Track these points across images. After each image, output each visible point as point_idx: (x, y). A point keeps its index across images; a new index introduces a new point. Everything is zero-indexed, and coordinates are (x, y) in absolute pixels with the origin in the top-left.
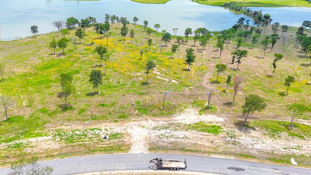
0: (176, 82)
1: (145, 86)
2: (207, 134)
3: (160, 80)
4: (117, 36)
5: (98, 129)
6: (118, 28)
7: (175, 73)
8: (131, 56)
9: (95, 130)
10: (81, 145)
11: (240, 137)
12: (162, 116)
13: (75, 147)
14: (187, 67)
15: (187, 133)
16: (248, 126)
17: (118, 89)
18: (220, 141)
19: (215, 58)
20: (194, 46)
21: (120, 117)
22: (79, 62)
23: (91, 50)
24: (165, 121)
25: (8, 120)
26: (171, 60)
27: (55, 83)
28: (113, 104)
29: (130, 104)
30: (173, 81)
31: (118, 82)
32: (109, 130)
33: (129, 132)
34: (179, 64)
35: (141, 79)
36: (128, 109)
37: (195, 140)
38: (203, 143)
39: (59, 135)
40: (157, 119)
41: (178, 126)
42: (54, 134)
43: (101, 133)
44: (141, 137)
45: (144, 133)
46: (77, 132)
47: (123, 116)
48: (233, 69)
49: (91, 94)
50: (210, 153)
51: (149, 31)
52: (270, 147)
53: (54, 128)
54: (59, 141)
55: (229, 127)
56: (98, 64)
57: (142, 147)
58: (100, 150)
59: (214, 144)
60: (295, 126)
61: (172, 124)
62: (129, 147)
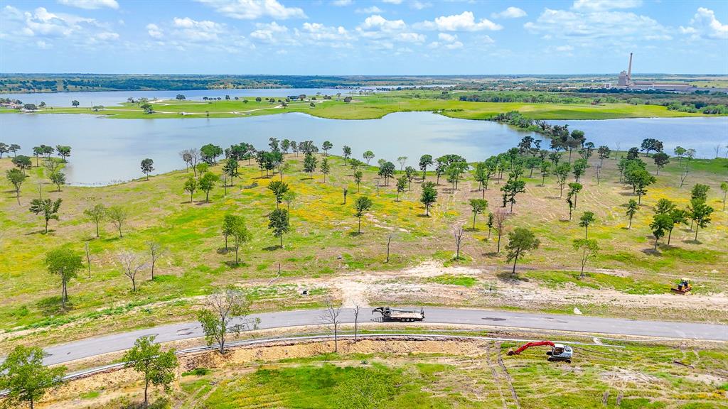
0: (407, 231)
1: (355, 237)
2: (454, 286)
3: (381, 229)
4: (296, 173)
5: (292, 285)
6: (296, 160)
8: (326, 200)
9: (287, 287)
10: (270, 301)
11: (503, 289)
12: (387, 270)
13: (262, 305)
15: (423, 286)
16: (518, 278)
17: (313, 241)
18: (473, 294)
20: (438, 185)
21: (322, 272)
23: (255, 195)
24: (391, 275)
25: (154, 279)
26: (396, 203)
27: (207, 237)
28: (309, 258)
29: (335, 258)
31: (310, 233)
32: (308, 286)
33: (339, 288)
34: (411, 208)
35: (348, 228)
36: (332, 263)
37: (437, 293)
38: (448, 297)
40: (378, 273)
41: (412, 280)
43: (296, 289)
44: (357, 292)
45: (361, 288)
46: (262, 289)
47: (326, 272)
49: (270, 249)
50: (458, 306)
51: (355, 163)
52: (546, 298)
55: (488, 279)
57: (359, 301)
58: (299, 307)
59: (464, 297)
60: (588, 275)
61: (402, 278)
62: (340, 303)
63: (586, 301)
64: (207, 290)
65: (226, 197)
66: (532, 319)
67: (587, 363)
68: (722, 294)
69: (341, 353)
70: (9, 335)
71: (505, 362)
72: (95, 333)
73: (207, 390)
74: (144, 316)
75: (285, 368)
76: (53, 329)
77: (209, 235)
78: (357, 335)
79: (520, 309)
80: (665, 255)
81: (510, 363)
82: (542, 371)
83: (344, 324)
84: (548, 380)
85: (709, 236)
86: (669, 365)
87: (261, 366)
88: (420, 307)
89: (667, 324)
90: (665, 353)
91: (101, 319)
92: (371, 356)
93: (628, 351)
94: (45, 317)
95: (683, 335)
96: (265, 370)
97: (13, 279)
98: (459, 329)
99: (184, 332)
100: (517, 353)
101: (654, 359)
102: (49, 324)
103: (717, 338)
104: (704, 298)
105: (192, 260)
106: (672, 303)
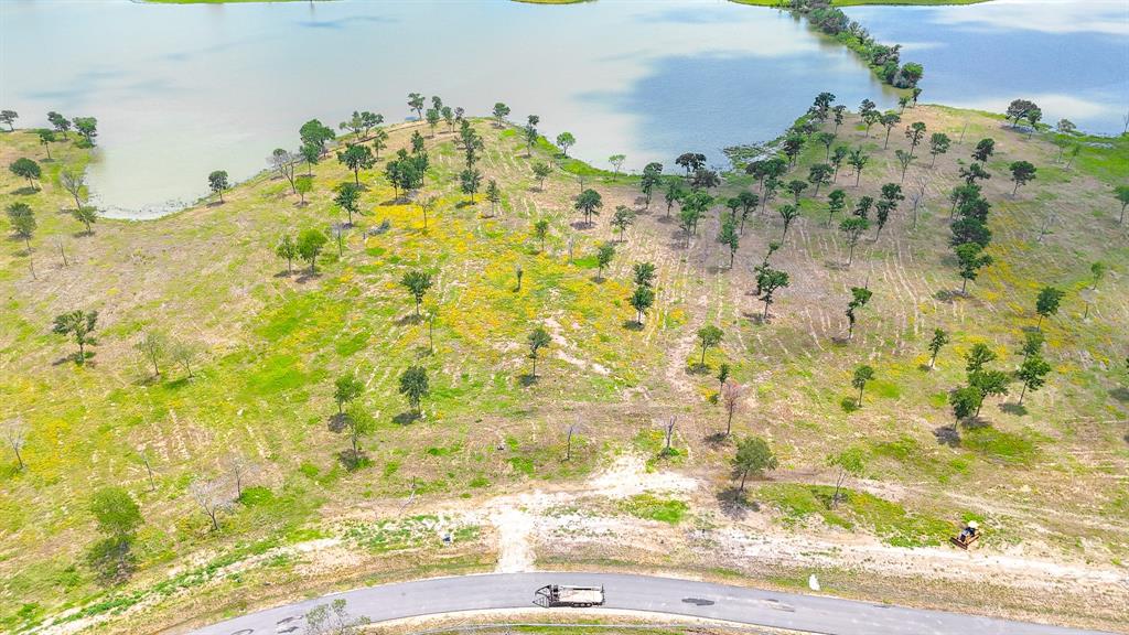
0: (604, 372)
1: (528, 389)
2: (655, 522)
3: (566, 365)
4: (449, 187)
5: (431, 517)
7: (604, 339)
8: (492, 275)
9: (424, 521)
10: (400, 555)
11: (721, 530)
12: (565, 480)
13: (389, 562)
15: (613, 523)
16: (744, 501)
17: (466, 397)
18: (679, 540)
20: (668, 219)
21: (475, 484)
22: (360, 303)
23: (385, 255)
24: (569, 492)
25: (242, 498)
26: (597, 288)
27: (314, 382)
28: (457, 447)
29: (495, 447)
30: (598, 368)
31: (464, 376)
32: (453, 519)
33: (495, 524)
34: (617, 305)
35: (518, 362)
36: (489, 460)
37: (629, 539)
38: (642, 546)
39: (355, 534)
40: (554, 487)
41: (599, 506)
42: (344, 533)
43: (437, 528)
44: (520, 536)
45: (527, 524)
46: (390, 527)
47: (480, 484)
48: (755, 316)
49: (404, 420)
50: (654, 567)
52: (776, 552)
53: (339, 517)
54: (357, 549)
55: (704, 505)
56: (410, 313)
57: (521, 557)
58: (439, 567)
59: (666, 548)
60: (845, 498)
61: (585, 499)
62: (495, 559)
63: (829, 559)
64: (315, 526)
65: (341, 259)
66: (750, 601)
68: (1019, 548)
72: (170, 624)
74: (232, 589)
76: (115, 619)
77: (317, 374)
79: (737, 574)
80: (968, 445)
83: (496, 611)
88: (602, 570)
89: (928, 614)
91: (176, 595)
94: (101, 589)
98: (650, 622)
102: (108, 608)
104: (993, 559)
105: (293, 447)
106: (945, 567)
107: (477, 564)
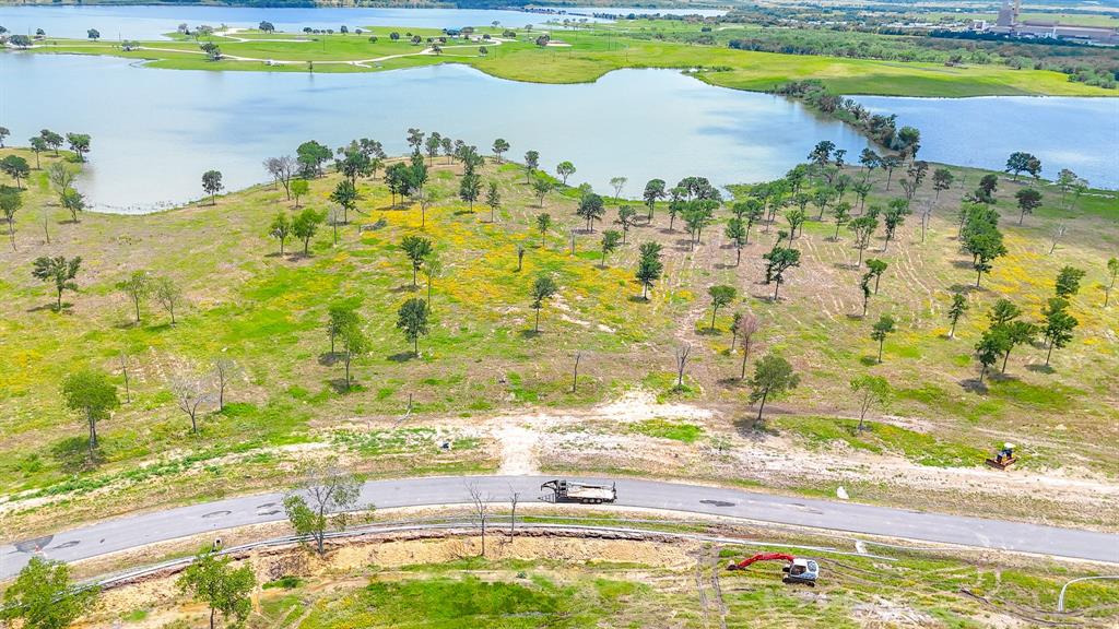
0: (610, 330)
1: (530, 340)
2: (668, 441)
3: (568, 325)
4: (447, 200)
5: (428, 430)
6: (450, 172)
7: (609, 308)
8: (491, 260)
9: (420, 433)
10: (394, 458)
11: (739, 449)
12: (571, 407)
13: (381, 464)
14: (643, 291)
15: (623, 440)
16: (762, 428)
17: (468, 344)
18: (694, 455)
19: (723, 266)
20: (671, 231)
21: (474, 407)
22: (353, 276)
23: (381, 244)
24: (576, 416)
25: (224, 411)
26: (601, 272)
27: (304, 330)
28: (455, 380)
29: (496, 380)
30: (603, 328)
31: (462, 329)
32: (451, 432)
33: (497, 438)
34: (622, 284)
35: (520, 321)
36: (490, 390)
37: (640, 453)
38: (655, 459)
39: (345, 440)
40: (559, 412)
41: (607, 426)
42: (333, 439)
43: (434, 437)
44: (524, 447)
45: (531, 438)
46: (383, 436)
47: (481, 406)
48: (765, 298)
49: (400, 358)
50: (668, 476)
51: (543, 187)
52: (800, 467)
53: (328, 428)
54: (348, 451)
55: (719, 429)
56: (407, 284)
57: (525, 464)
58: (436, 470)
59: (681, 461)
60: (870, 428)
61: (592, 422)
62: (496, 464)
63: (858, 475)
64: (301, 434)
65: (335, 246)
66: (773, 504)
67: (837, 587)
68: (1060, 471)
69: (490, 557)
70: (15, 505)
71: (722, 582)
72: (139, 506)
73: (297, 614)
74: (209, 479)
75: (408, 581)
76: (78, 498)
77: (308, 325)
78: (516, 526)
79: (758, 484)
80: (995, 393)
81: (728, 583)
82: (771, 599)
83: (498, 505)
84: (777, 615)
85: (1068, 358)
86: (953, 595)
87: (375, 576)
88: (612, 476)
89: (968, 520)
90: (952, 573)
91: (147, 481)
92: (532, 564)
93: (900, 569)
94: (65, 475)
95: (987, 543)
96: (380, 584)
97: (14, 401)
98: (666, 519)
99: (265, 510)
100: (741, 567)
101: (934, 583)
102: (71, 489)
103: (1036, 549)
104: (1033, 478)
105: (280, 375)
106: (982, 483)
107: (477, 469)
